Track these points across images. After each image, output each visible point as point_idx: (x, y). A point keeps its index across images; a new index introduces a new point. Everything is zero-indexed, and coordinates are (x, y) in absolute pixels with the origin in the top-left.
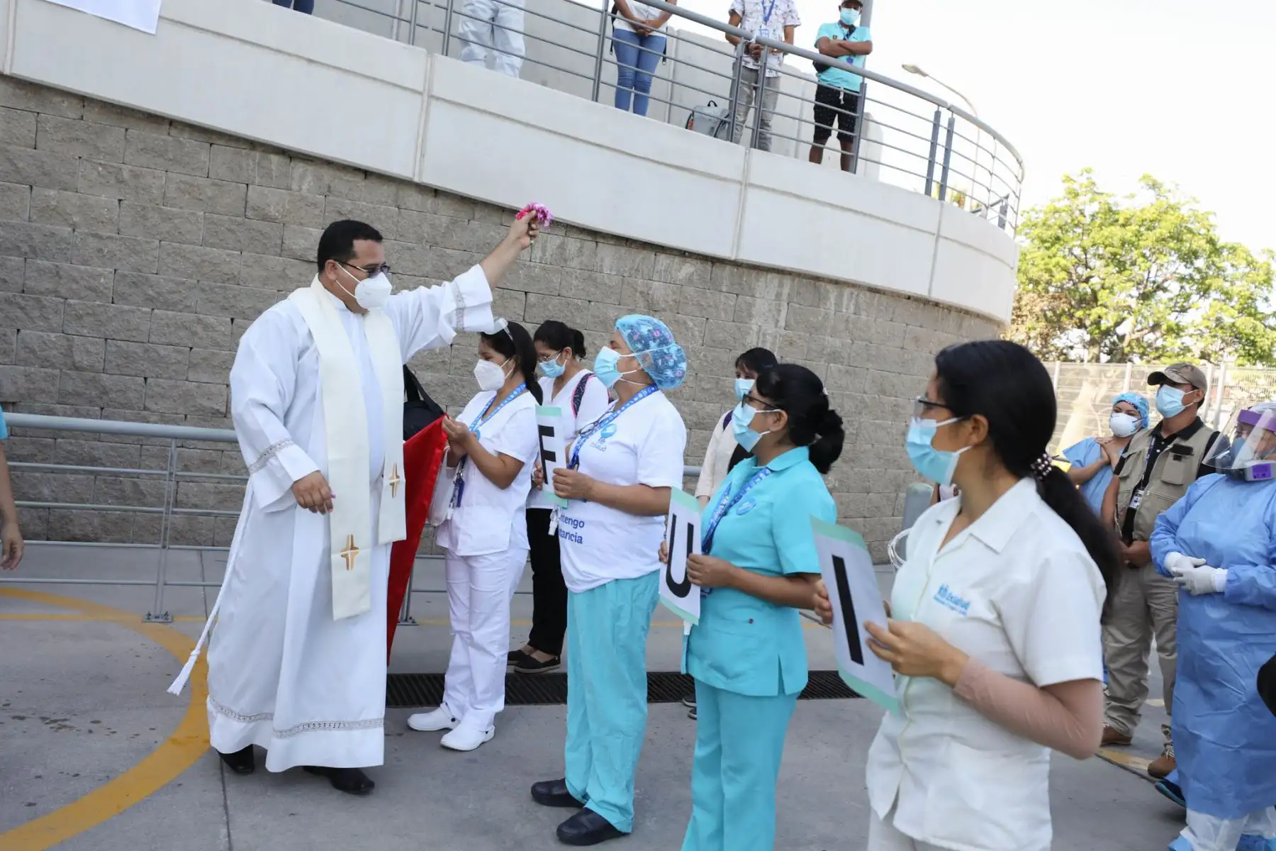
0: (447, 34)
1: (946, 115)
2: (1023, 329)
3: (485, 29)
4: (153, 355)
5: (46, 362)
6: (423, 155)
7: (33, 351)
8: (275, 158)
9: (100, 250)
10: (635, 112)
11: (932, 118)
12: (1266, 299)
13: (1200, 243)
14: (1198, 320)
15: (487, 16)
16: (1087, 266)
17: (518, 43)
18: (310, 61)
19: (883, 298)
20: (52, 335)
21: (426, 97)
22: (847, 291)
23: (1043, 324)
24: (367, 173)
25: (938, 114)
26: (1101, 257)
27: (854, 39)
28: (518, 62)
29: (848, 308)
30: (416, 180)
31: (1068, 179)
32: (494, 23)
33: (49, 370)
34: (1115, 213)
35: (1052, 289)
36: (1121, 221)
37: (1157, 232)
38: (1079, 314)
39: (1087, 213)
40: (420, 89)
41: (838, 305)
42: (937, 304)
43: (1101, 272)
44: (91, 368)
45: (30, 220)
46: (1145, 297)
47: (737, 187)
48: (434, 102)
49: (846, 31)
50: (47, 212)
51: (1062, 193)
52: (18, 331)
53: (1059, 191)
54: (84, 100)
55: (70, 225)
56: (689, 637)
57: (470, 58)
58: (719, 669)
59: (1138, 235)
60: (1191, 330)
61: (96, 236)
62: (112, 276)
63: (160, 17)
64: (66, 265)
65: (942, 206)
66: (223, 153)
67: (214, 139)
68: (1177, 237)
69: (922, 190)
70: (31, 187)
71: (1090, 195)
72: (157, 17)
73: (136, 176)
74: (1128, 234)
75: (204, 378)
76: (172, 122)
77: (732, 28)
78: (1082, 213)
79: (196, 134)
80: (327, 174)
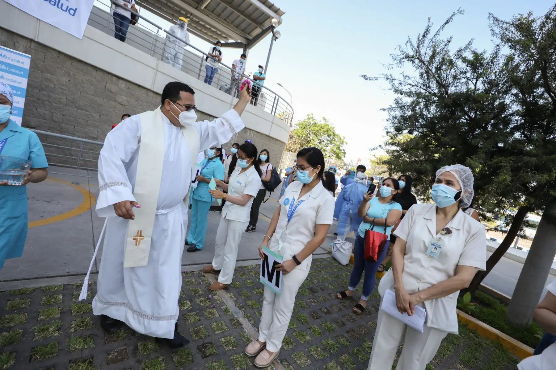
0: (163, 56)
1: (277, 97)
2: (296, 146)
3: (173, 57)
4: (77, 121)
5: (45, 118)
6: (154, 84)
7: (40, 115)
8: (114, 78)
9: (63, 92)
10: (208, 84)
11: (274, 97)
12: (342, 147)
13: (331, 133)
14: (330, 149)
15: (174, 54)
16: (310, 134)
17: (181, 62)
18: (126, 55)
19: (260, 134)
20: (47, 112)
21: (156, 70)
22: (252, 132)
23: (300, 145)
24: (139, 86)
25: (275, 97)
26: (312, 133)
27: (262, 76)
28: (181, 67)
29: (252, 135)
30: (152, 90)
31: (308, 115)
32: (175, 56)
33: (46, 121)
34: (316, 124)
35: (303, 138)
36: (317, 126)
37: (324, 129)
38: (307, 144)
39: (311, 123)
40: (154, 68)
41: (250, 134)
42: (271, 137)
43: (312, 137)
44: (59, 122)
45: (41, 81)
46: (320, 143)
47: (230, 105)
48: (158, 72)
49: (260, 74)
50: (47, 79)
51: (307, 118)
52: (36, 109)
53: (306, 117)
54: (60, 52)
55: (54, 84)
56: (194, 191)
57: (169, 63)
58: (200, 197)
59: (320, 129)
60: (328, 151)
61: (62, 88)
62: (66, 100)
63: (83, 35)
64: (52, 94)
65: (274, 117)
66: (100, 74)
67: (98, 70)
68: (327, 131)
69: (270, 113)
70: (42, 73)
71: (312, 120)
72: (82, 35)
73: (74, 75)
74: (318, 129)
75: (92, 129)
76: (86, 63)
77: (233, 69)
78: (310, 123)
79: (92, 68)
80: (128, 84)
